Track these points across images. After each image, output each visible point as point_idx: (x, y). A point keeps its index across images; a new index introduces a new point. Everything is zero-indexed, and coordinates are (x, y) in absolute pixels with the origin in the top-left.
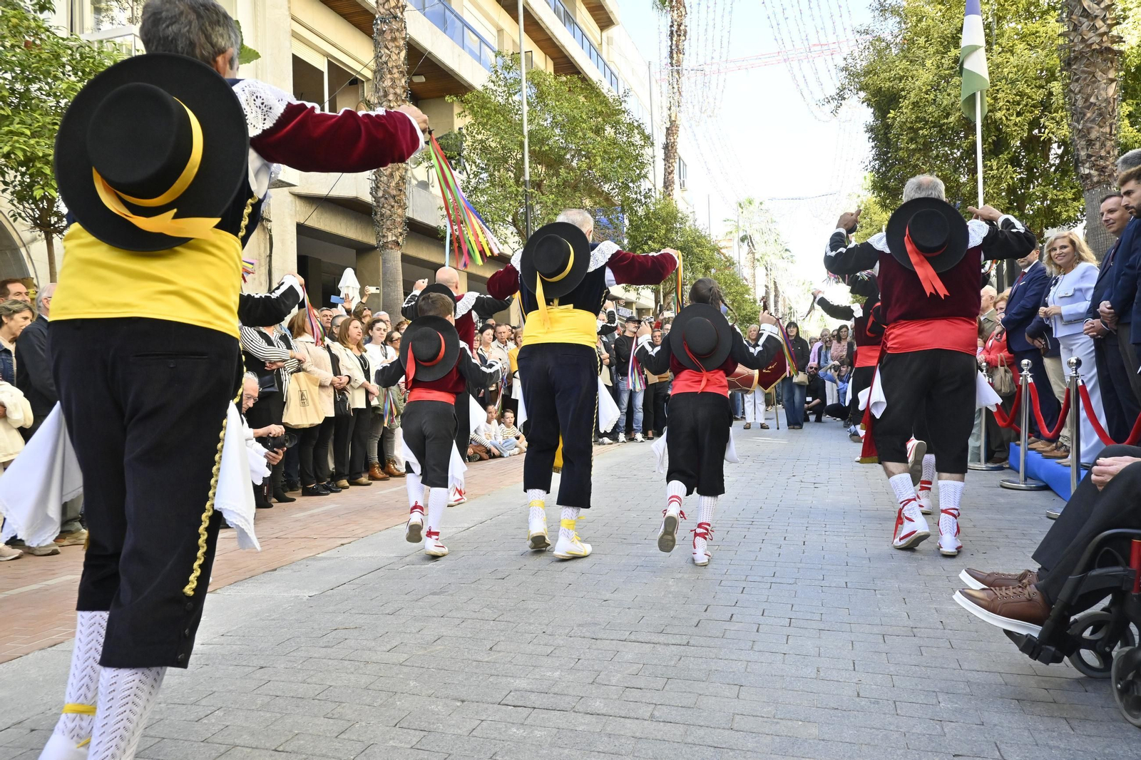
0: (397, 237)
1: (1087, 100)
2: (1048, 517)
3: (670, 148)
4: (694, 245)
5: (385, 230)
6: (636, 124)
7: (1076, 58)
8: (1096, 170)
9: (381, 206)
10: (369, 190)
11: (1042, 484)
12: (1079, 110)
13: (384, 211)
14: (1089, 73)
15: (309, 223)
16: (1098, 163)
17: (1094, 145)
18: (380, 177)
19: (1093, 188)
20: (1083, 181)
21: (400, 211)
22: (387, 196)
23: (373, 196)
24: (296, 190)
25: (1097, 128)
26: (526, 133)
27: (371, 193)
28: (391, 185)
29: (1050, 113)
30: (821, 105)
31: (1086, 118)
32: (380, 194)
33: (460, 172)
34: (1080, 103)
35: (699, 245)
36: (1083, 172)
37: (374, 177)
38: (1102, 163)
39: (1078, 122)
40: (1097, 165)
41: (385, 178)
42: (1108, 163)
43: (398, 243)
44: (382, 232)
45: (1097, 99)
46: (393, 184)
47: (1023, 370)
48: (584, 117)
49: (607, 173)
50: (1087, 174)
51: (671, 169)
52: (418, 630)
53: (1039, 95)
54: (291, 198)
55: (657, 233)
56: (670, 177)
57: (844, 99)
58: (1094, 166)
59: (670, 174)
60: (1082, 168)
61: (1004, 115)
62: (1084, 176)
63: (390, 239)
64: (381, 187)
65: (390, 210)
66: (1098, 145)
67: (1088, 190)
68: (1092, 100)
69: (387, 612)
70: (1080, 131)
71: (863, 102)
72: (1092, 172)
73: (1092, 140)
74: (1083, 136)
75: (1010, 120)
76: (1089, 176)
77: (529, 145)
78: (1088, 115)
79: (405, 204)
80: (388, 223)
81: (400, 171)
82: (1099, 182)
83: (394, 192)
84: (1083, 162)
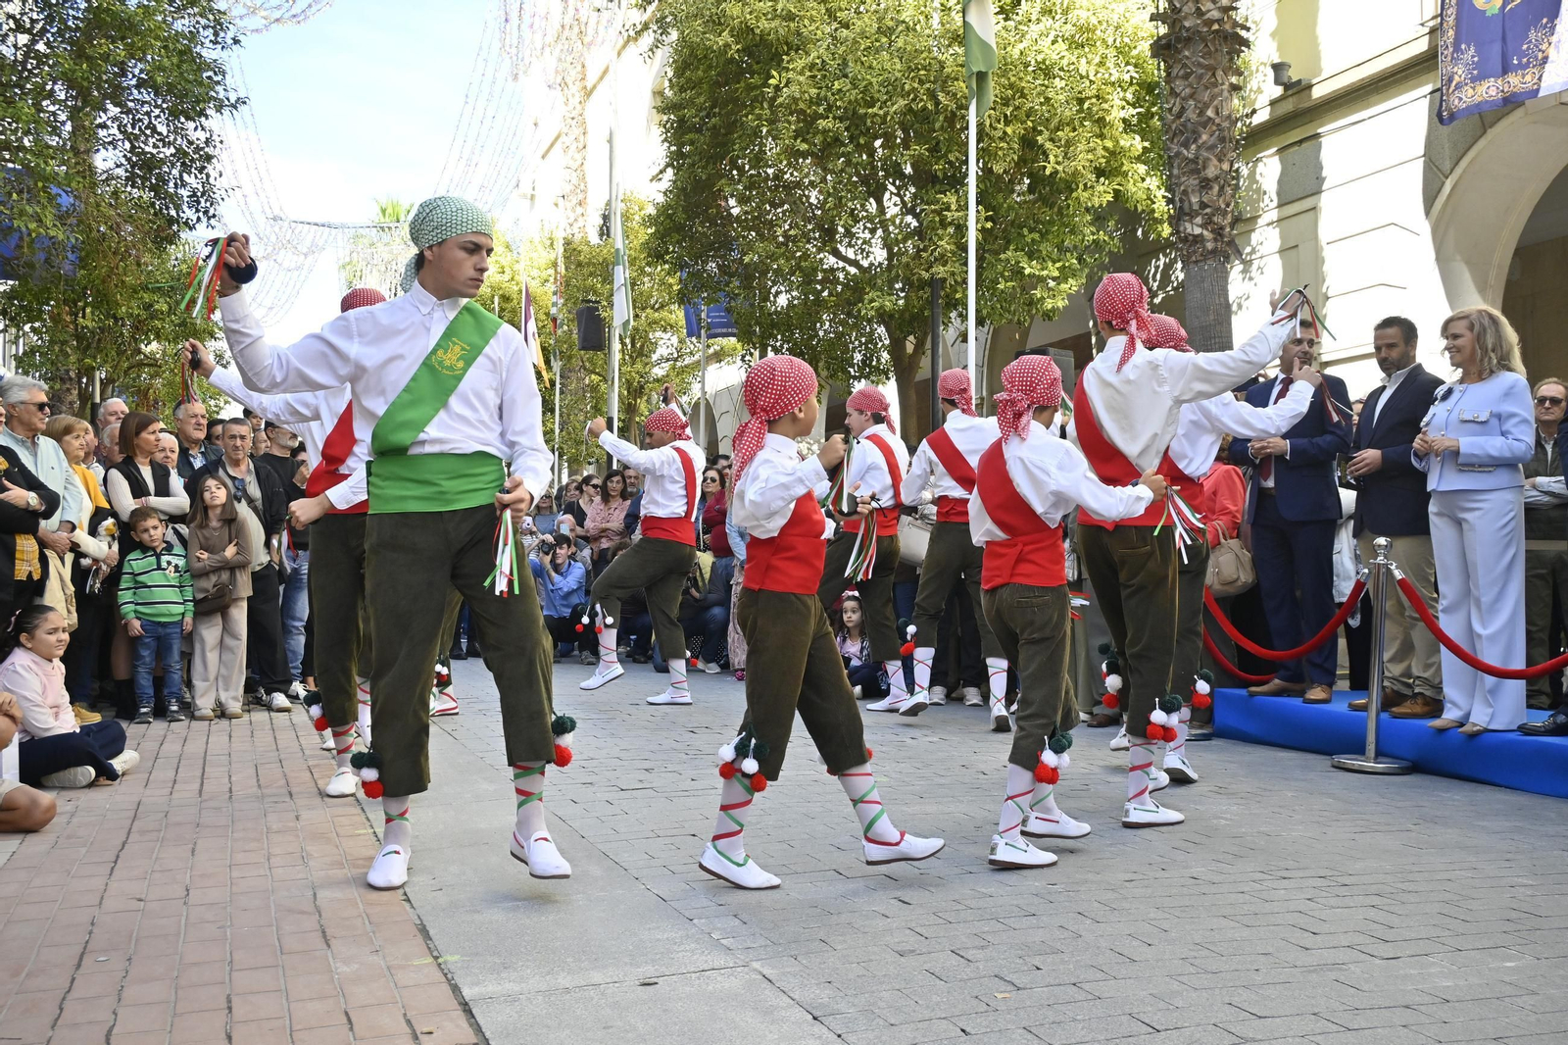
1: (1202, 113)
7: (1188, 40)
8: (1211, 231)
12: (1189, 125)
14: (1208, 68)
16: (1215, 219)
17: (1211, 188)
19: (1205, 260)
25: (1215, 161)
31: (1201, 141)
34: (1191, 114)
38: (1219, 219)
39: (1186, 145)
40: (1213, 223)
42: (1225, 222)
45: (1217, 114)
50: (1195, 237)
58: (1209, 223)
60: (1188, 224)
62: (1191, 238)
66: (1216, 188)
67: (1196, 262)
68: (1210, 113)
70: (1191, 160)
72: (1205, 233)
73: (1206, 180)
74: (1198, 171)
75: (995, 129)
76: (1198, 239)
78: (1204, 137)
82: (1214, 252)
84: (1192, 215)
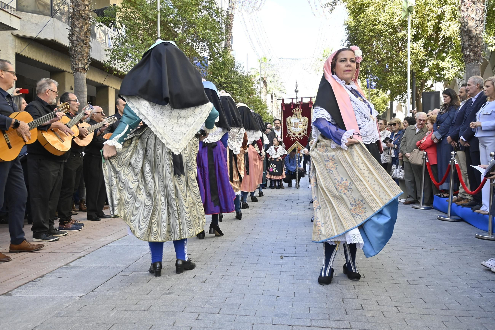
0: (84, 65)
2: (476, 237)
3: (229, 26)
4: (243, 81)
5: (77, 60)
6: (220, 10)
8: (473, 53)
9: (75, 46)
10: (67, 36)
11: (459, 218)
13: (76, 49)
15: (23, 54)
16: (474, 49)
17: (472, 40)
18: (75, 28)
19: (471, 62)
20: (466, 58)
21: (86, 50)
22: (79, 40)
23: (70, 39)
24: (16, 32)
25: (474, 31)
26: (159, 10)
27: (68, 38)
28: (82, 33)
29: (444, 21)
30: (324, 7)
31: (469, 25)
32: (74, 38)
33: (114, 30)
34: (466, 17)
35: (246, 81)
36: (466, 53)
37: (70, 28)
38: (476, 49)
40: (473, 50)
41: (78, 29)
42: (478, 50)
43: (85, 69)
44: (75, 62)
46: (83, 33)
47: (452, 157)
48: (194, 3)
49: (206, 37)
51: (229, 38)
52: (173, 323)
53: (439, 12)
54: (12, 38)
55: (223, 73)
56: (228, 42)
57: (336, 5)
58: (472, 51)
59: (228, 41)
60: (465, 51)
61: (422, 21)
62: (466, 56)
63: (80, 66)
64: (75, 34)
65: (80, 49)
66: (474, 40)
67: (468, 63)
68: (473, 16)
69: (143, 309)
70: (465, 32)
71: (347, 8)
72: (471, 54)
73: (471, 37)
74: (468, 35)
76: (469, 56)
77: (161, 18)
79: (89, 46)
80: (79, 56)
81: (87, 25)
82: (474, 60)
83: (83, 38)
84: (466, 48)
